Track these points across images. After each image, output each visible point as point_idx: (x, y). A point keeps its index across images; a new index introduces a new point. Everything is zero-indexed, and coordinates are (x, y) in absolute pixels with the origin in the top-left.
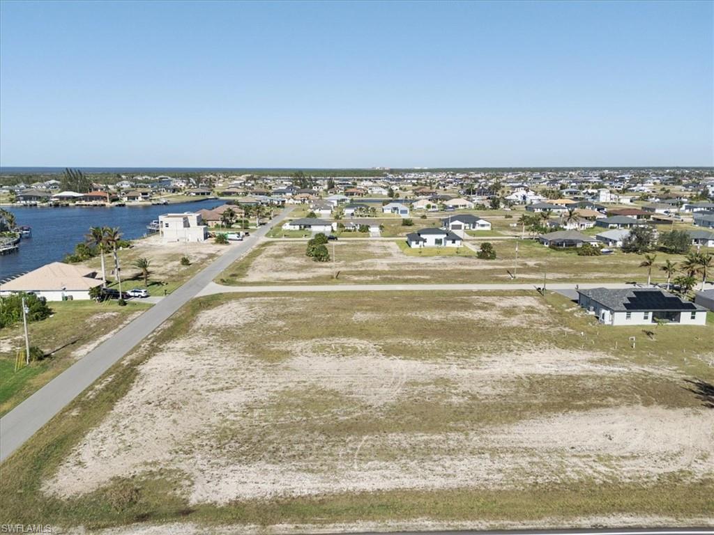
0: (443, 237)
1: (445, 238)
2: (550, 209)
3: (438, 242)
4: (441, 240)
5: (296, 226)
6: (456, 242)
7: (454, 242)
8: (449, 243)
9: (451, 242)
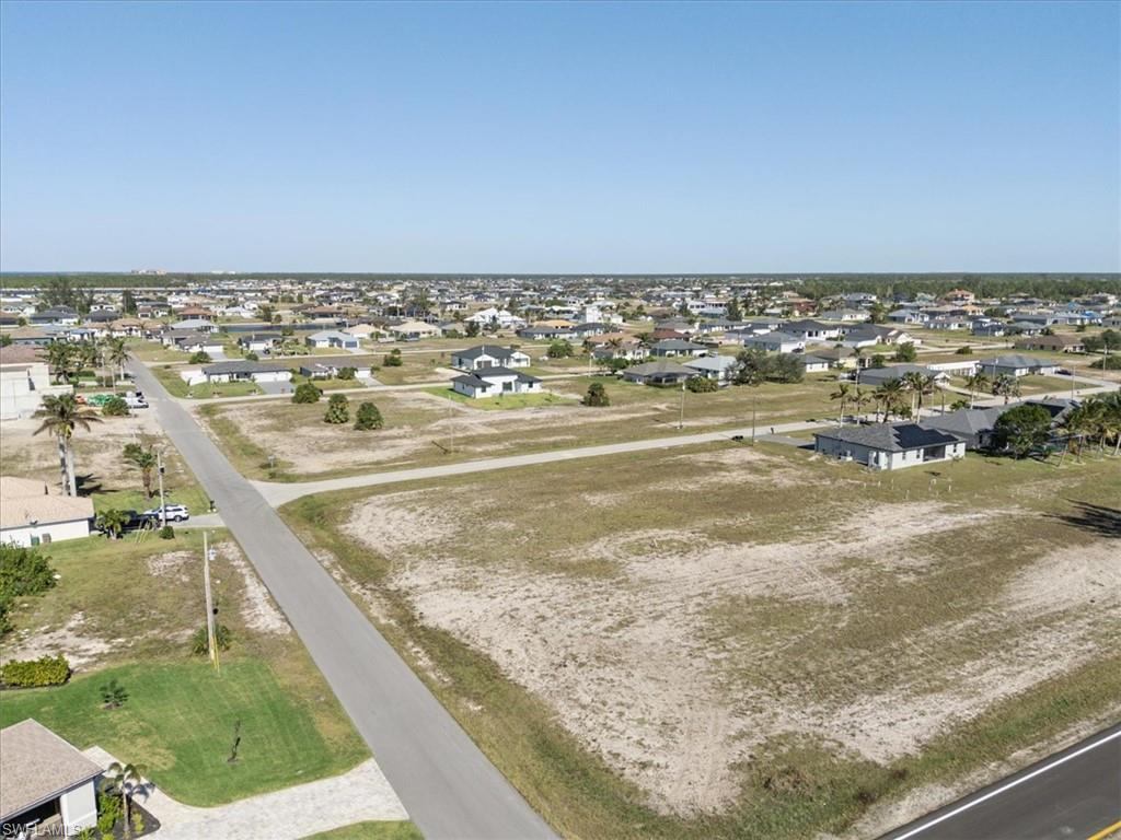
0: (512, 379)
1: (516, 381)
2: (554, 334)
3: (507, 386)
4: (510, 383)
5: (222, 376)
6: (534, 385)
7: (531, 386)
8: (525, 387)
9: (527, 385)
